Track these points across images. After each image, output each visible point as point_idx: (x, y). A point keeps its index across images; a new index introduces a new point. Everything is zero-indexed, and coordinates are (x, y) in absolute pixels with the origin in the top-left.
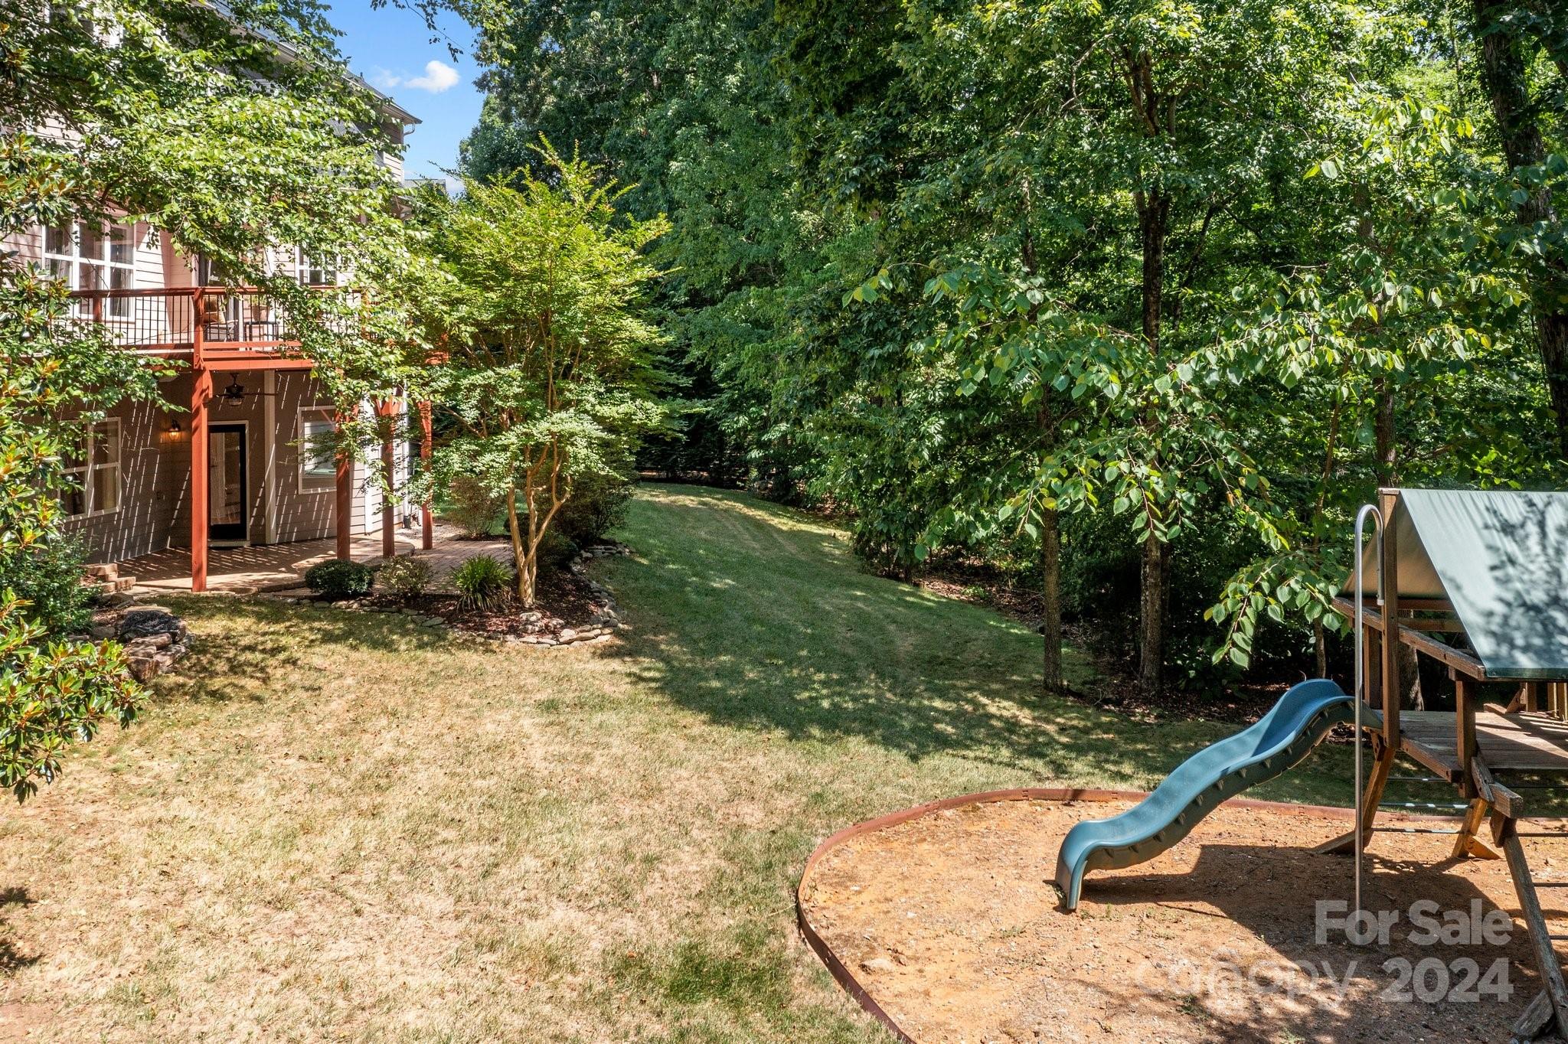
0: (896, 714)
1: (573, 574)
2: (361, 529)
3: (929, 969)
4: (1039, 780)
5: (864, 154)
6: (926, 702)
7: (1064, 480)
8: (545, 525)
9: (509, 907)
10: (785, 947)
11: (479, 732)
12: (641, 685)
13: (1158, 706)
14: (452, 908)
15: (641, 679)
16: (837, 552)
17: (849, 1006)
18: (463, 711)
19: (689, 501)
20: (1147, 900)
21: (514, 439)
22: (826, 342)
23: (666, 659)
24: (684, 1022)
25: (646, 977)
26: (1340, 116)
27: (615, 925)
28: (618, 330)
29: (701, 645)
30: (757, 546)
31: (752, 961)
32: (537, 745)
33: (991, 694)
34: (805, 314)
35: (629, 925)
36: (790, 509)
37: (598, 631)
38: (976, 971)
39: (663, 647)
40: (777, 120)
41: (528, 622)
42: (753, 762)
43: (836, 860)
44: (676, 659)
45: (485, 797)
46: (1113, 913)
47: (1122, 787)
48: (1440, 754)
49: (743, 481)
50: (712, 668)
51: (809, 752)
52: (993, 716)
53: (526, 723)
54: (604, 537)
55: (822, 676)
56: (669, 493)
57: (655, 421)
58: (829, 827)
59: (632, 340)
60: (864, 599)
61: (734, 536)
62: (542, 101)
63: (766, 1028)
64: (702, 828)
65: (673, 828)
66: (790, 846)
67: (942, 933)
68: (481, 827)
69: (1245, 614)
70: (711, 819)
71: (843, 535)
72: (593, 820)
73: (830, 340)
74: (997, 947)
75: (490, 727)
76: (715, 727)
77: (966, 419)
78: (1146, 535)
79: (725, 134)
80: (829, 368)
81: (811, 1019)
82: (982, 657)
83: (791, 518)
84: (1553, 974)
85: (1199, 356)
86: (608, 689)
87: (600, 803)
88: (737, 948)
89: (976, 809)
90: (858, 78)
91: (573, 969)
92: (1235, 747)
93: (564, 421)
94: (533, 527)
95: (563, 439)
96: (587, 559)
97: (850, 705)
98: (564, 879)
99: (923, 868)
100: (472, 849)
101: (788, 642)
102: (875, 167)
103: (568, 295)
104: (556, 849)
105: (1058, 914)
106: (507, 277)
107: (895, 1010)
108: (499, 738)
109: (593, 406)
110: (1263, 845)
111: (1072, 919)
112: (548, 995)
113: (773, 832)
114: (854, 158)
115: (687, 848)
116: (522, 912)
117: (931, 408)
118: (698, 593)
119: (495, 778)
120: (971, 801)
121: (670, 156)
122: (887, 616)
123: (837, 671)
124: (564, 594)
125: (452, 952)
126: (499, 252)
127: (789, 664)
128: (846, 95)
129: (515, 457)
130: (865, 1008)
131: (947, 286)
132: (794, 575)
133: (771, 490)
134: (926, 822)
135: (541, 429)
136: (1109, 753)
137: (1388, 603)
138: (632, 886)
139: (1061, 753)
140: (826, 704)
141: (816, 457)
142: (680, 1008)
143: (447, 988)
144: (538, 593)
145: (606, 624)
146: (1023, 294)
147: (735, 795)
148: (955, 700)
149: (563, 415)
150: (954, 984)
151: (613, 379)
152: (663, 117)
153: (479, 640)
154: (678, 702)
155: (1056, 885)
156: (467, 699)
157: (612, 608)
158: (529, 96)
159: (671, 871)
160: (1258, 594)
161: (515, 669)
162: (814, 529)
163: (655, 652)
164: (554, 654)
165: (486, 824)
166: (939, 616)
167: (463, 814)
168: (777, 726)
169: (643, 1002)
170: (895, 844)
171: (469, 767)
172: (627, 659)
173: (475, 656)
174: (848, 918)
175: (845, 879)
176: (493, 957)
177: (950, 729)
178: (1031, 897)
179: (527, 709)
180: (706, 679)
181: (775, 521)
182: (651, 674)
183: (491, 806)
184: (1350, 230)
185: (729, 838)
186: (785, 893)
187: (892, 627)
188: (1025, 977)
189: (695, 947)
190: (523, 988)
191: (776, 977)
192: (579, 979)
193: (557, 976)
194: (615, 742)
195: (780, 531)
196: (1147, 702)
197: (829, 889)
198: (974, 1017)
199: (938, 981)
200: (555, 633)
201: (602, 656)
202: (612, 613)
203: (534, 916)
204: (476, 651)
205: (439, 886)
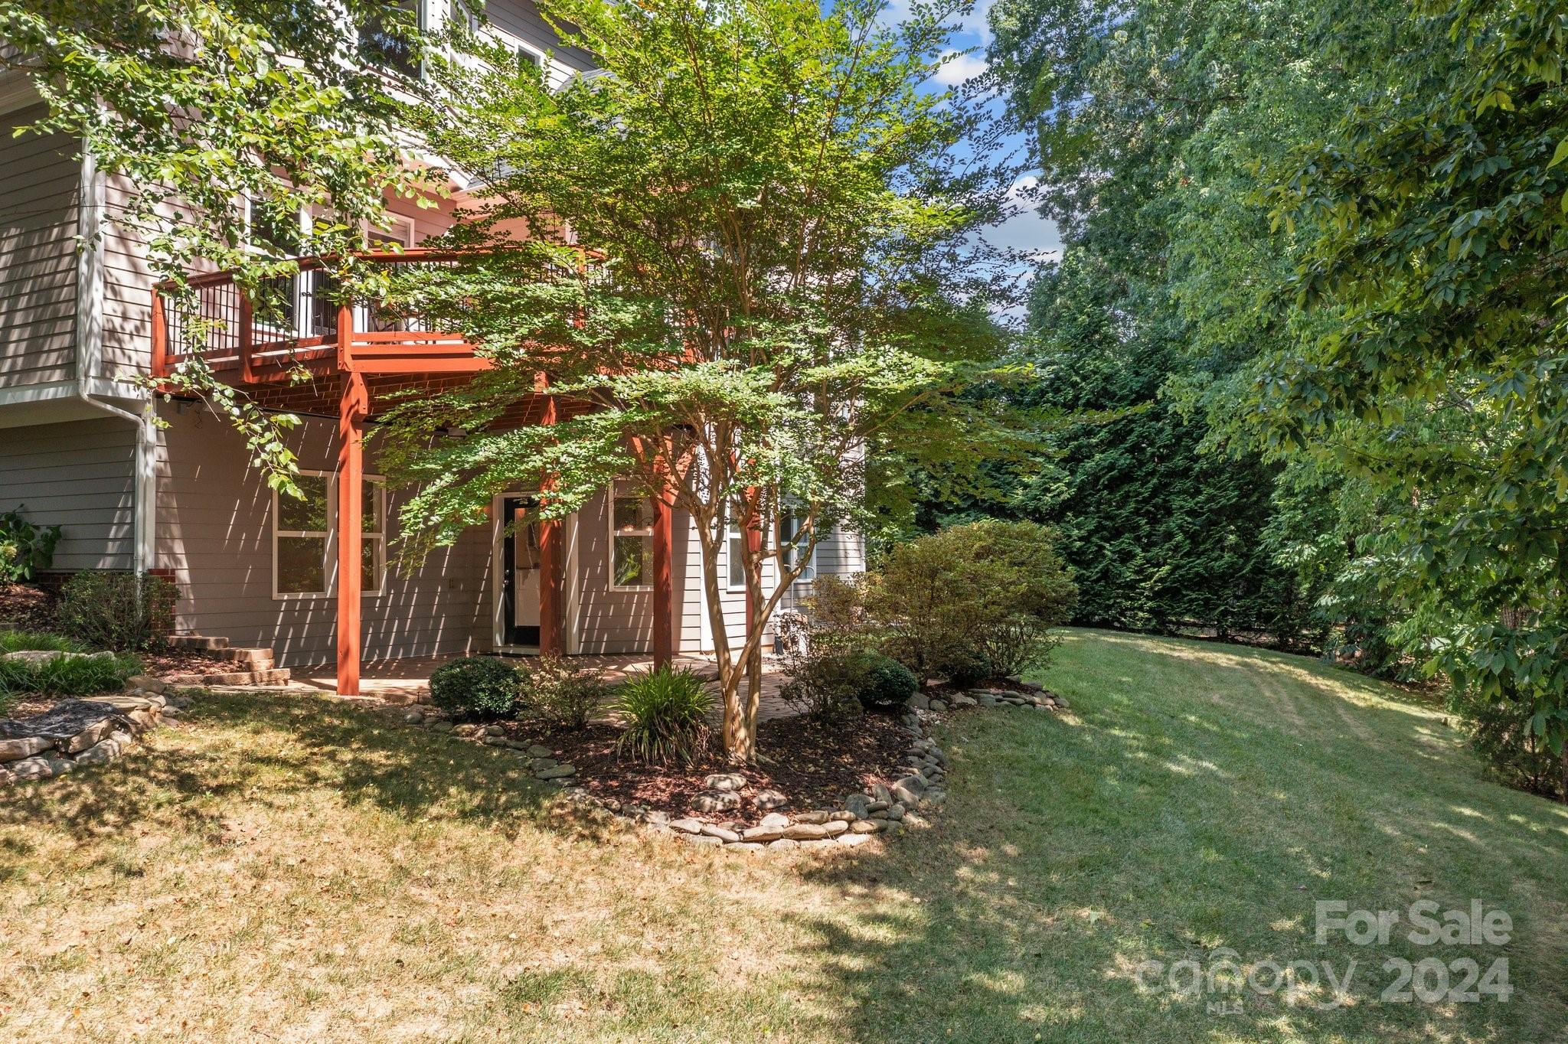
1: (901, 722)
2: (695, 646)
19: (1225, 660)
30: (1300, 722)
36: (1384, 684)
37: (840, 826)
60: (1474, 823)
61: (1268, 706)
83: (1380, 694)
132: (1347, 769)
133: (1360, 660)
145: (874, 813)
181: (1350, 695)
195: (1351, 707)
200: (750, 818)
202: (906, 793)
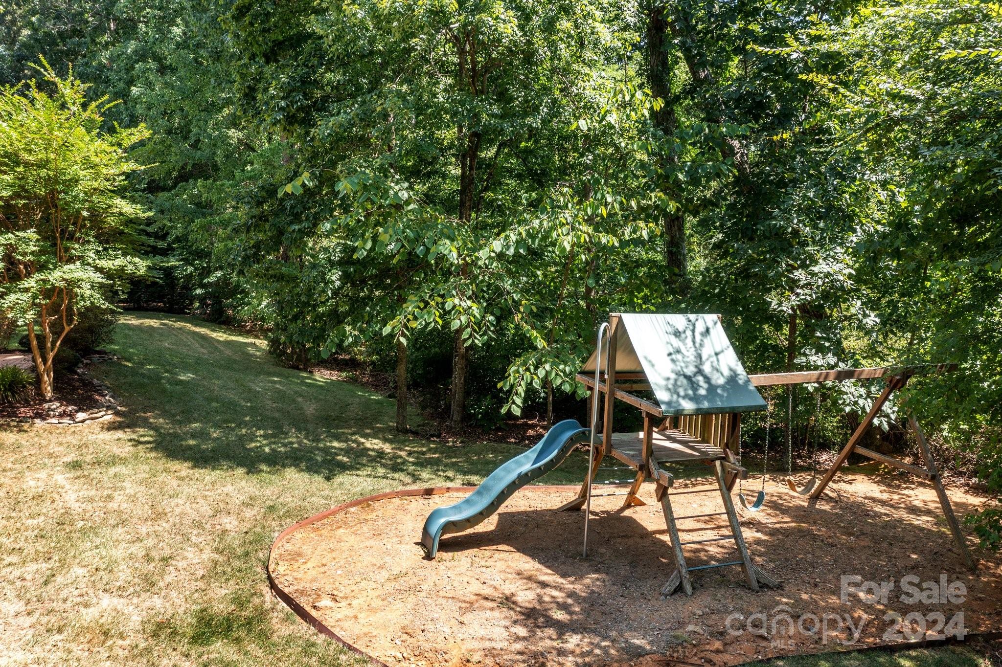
0: (311, 452)
1: (78, 375)
3: (355, 603)
4: (404, 485)
5: (288, 92)
6: (328, 444)
7: (422, 309)
8: (58, 343)
9: (68, 602)
10: (264, 602)
11: (24, 487)
12: (140, 447)
13: (461, 436)
14: (24, 608)
15: (141, 443)
16: (258, 353)
17: (311, 632)
18: (9, 473)
19: (153, 323)
20: (473, 548)
21: (33, 284)
22: (260, 219)
23: (156, 429)
24: (205, 657)
25: (174, 633)
26: (587, 92)
27: (148, 604)
28: (110, 207)
29: (178, 417)
30: (205, 351)
31: (243, 613)
32: (70, 492)
33: (366, 436)
34: (246, 200)
35: (157, 602)
37: (103, 413)
38: (383, 600)
39: (151, 420)
40: (213, 63)
41: (49, 409)
42: (225, 490)
43: (288, 545)
44: (162, 428)
45: (37, 531)
46: (456, 557)
47: (449, 484)
48: (632, 456)
49: (189, 309)
50: (188, 432)
51: (261, 480)
52: (369, 449)
53: (60, 478)
54: (97, 349)
55: (262, 432)
56: (138, 318)
57: (142, 271)
58: (281, 525)
59: (121, 214)
60: (280, 382)
61: (189, 346)
62: (18, 32)
63: (260, 653)
64: (199, 535)
65: (179, 537)
66: (259, 540)
67: (359, 580)
68: (36, 552)
69: (520, 385)
70: (203, 529)
71: (262, 344)
72: (120, 538)
73: (263, 218)
74: (393, 584)
75: (32, 483)
76: (196, 470)
77: (355, 271)
78: (470, 341)
79: (174, 70)
80: (261, 236)
81: (288, 643)
82: (358, 415)
83: (225, 333)
84: (682, 562)
85: (506, 236)
86: (116, 451)
87: (124, 527)
88: (233, 607)
89: (369, 505)
90: (281, 38)
91: (121, 636)
92: (523, 460)
93: (73, 271)
94: (49, 345)
95: (72, 284)
96: (87, 364)
97: (283, 449)
98: (105, 579)
99: (342, 544)
100: (32, 567)
101: (236, 412)
102: (297, 102)
103: (70, 180)
104: (97, 559)
105: (425, 562)
106: (18, 164)
107: (338, 629)
108: (40, 490)
109: (94, 260)
110: (529, 509)
111: (433, 562)
112: (107, 655)
113: (246, 533)
114: (282, 94)
115: (189, 549)
116: (78, 604)
117: (333, 264)
118: (170, 384)
119: (42, 518)
120: (365, 501)
121: (131, 82)
122: (296, 392)
123: (271, 428)
124: (75, 389)
125: (29, 637)
126: (11, 145)
127: (239, 426)
128: (272, 50)
129: (35, 297)
130: (321, 631)
131: (349, 186)
132: (234, 370)
133: (209, 314)
134: (340, 516)
135: (56, 276)
136: (438, 466)
137: (611, 377)
138: (154, 579)
139: (412, 468)
140: (267, 450)
141: (240, 293)
142: (201, 649)
143: (29, 661)
144: (55, 389)
145: (109, 408)
146: (396, 193)
147: (217, 512)
148: (346, 441)
149: (72, 266)
150: (371, 610)
151: (107, 242)
152: (123, 53)
153: (12, 424)
154: (168, 456)
155: (422, 544)
156: (10, 465)
157: (112, 397)
158: (7, 28)
159: (181, 564)
160: (528, 373)
161: (44, 443)
162: (240, 339)
163: (146, 424)
164: (73, 429)
165: (40, 549)
166: (328, 391)
167: (21, 544)
168: (238, 466)
169: (175, 650)
170: (323, 532)
171: (20, 511)
172: (127, 430)
173: (11, 435)
174: (301, 579)
175: (295, 556)
176: (61, 637)
177: (345, 459)
178: (409, 554)
179: (58, 468)
180: (185, 440)
181: (214, 335)
182: (146, 439)
183: (42, 537)
184: (588, 162)
185: (217, 539)
186: (259, 569)
187: (300, 399)
188: (411, 600)
189: (205, 610)
190: (87, 653)
191: (261, 621)
192: (127, 642)
193: (111, 642)
194: (127, 485)
195: (218, 341)
196: (455, 434)
197: (286, 563)
198: (385, 627)
199: (361, 610)
200: (71, 416)
201: (109, 429)
202: (112, 400)
203: (86, 605)
204: (12, 431)
205: (11, 595)
